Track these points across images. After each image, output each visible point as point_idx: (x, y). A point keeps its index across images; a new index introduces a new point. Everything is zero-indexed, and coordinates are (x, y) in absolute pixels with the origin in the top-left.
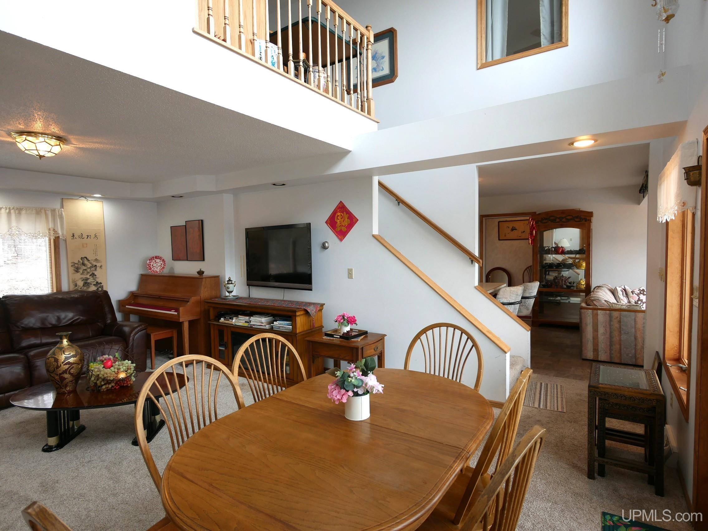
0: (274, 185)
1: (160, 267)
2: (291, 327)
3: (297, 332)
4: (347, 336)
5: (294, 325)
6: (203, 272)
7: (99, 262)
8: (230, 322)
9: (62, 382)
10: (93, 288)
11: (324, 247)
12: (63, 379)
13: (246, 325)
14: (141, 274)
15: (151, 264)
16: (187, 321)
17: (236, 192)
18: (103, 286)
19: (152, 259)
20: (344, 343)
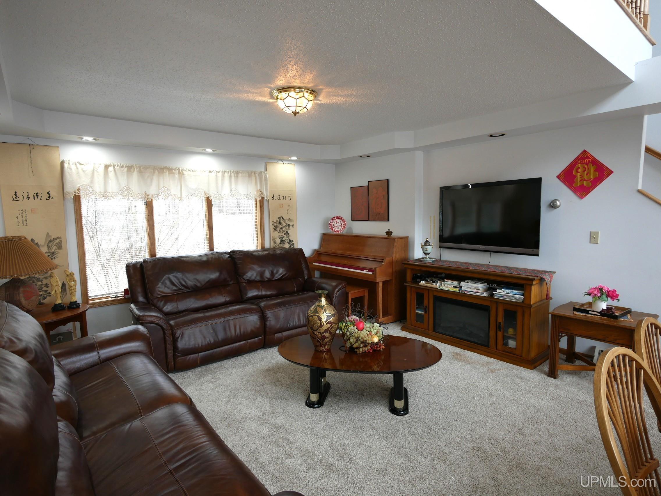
0: (491, 136)
1: (340, 227)
2: (523, 297)
3: (531, 304)
4: (608, 313)
5: (527, 294)
6: (392, 233)
7: (291, 222)
8: (433, 285)
9: (323, 341)
10: (287, 246)
11: (553, 206)
12: (324, 338)
13: (456, 290)
14: (323, 233)
15: (333, 224)
16: (381, 281)
17: (427, 149)
18: (294, 243)
19: (333, 219)
20: (606, 320)
